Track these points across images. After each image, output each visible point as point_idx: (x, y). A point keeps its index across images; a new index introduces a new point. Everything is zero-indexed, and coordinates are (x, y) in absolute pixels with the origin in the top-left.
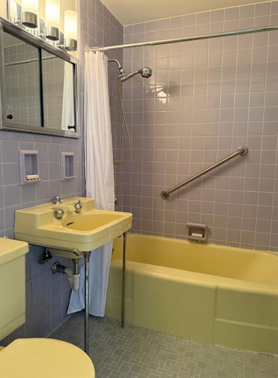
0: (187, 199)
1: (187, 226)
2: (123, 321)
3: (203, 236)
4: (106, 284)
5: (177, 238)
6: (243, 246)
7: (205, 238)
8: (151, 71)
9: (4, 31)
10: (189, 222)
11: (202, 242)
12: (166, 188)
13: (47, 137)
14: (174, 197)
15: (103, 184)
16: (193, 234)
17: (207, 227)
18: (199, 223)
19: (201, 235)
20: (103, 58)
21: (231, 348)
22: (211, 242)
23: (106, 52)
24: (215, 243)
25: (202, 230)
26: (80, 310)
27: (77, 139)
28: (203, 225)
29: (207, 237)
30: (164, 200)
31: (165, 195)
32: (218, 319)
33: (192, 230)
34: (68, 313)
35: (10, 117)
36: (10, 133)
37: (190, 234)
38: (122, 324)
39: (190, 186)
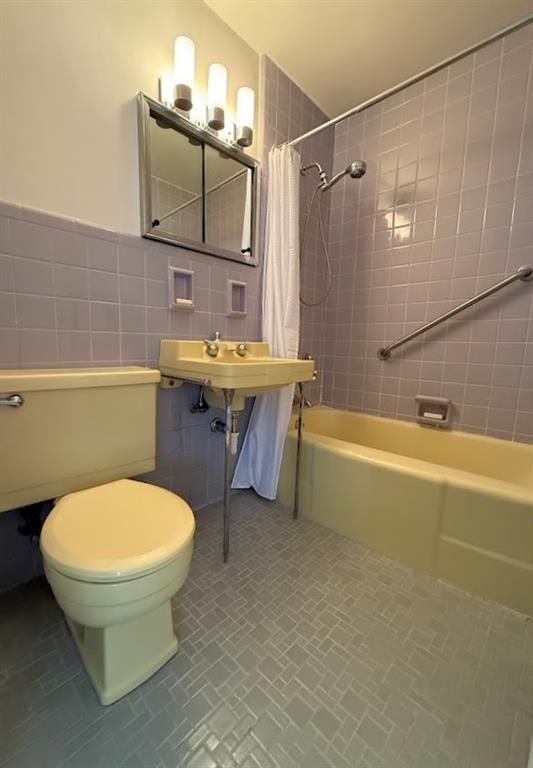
0: (420, 361)
1: (417, 400)
2: (296, 511)
3: (444, 418)
4: (279, 459)
5: (400, 418)
6: (519, 439)
7: (446, 421)
8: (364, 165)
9: (151, 115)
10: (421, 394)
11: (441, 427)
12: (386, 344)
13: (209, 257)
14: (398, 356)
15: (283, 324)
16: (426, 414)
17: (450, 402)
18: (438, 396)
19: (440, 417)
20: (292, 154)
21: (468, 594)
22: (457, 429)
23: (296, 147)
24: (465, 429)
25: (442, 408)
26: (248, 487)
27: (253, 266)
28: (445, 400)
29: (451, 421)
30: (383, 363)
31: (385, 354)
32: (444, 538)
33: (425, 407)
34: (232, 487)
35: (156, 223)
36: (158, 244)
37: (421, 414)
38: (295, 513)
39: (427, 339)
